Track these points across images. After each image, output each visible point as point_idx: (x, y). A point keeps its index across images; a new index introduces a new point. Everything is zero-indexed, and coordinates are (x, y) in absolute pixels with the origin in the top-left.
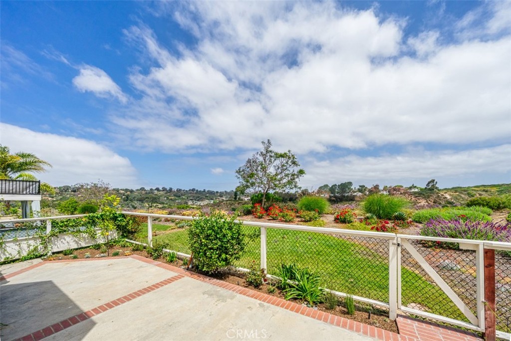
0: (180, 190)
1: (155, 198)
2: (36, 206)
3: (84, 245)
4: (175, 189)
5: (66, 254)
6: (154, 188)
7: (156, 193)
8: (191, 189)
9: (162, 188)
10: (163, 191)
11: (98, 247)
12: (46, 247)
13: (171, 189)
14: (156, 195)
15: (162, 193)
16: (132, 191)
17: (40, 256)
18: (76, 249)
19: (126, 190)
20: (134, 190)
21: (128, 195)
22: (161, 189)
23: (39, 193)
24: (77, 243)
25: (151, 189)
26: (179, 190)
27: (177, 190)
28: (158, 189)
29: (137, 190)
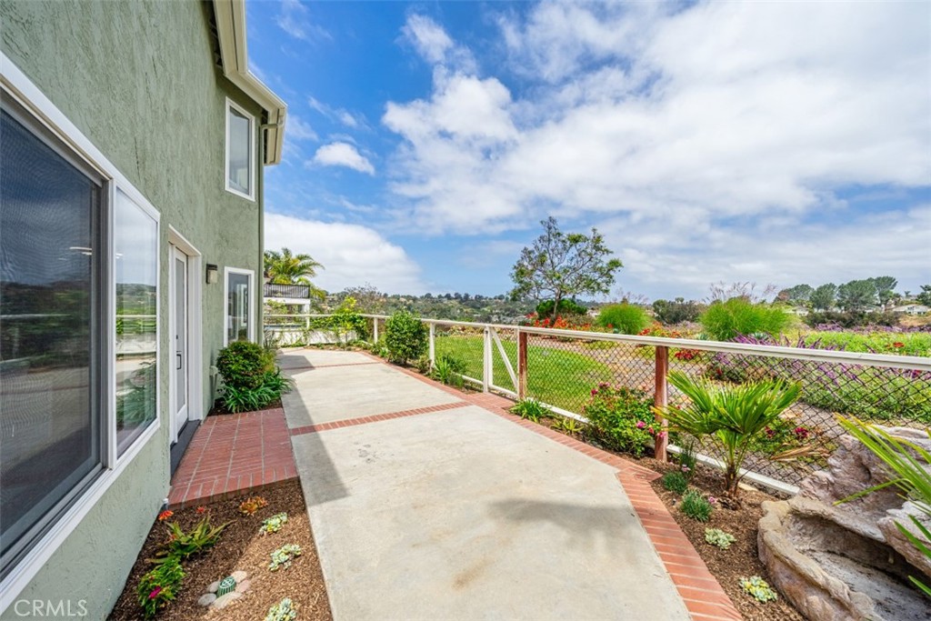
0: (481, 297)
1: (445, 310)
2: (307, 308)
3: (331, 342)
4: (472, 296)
5: (318, 346)
6: (443, 295)
7: (445, 302)
8: (498, 295)
9: (456, 294)
10: (456, 298)
11: (339, 344)
12: (306, 339)
13: (467, 296)
14: (446, 305)
15: (453, 302)
16: (415, 299)
17: (303, 346)
18: (326, 344)
19: (408, 297)
20: (418, 297)
21: (410, 305)
22: (453, 296)
23: (309, 297)
24: (326, 339)
25: (440, 297)
26: (479, 298)
27: (476, 297)
28: (448, 297)
29: (422, 297)
